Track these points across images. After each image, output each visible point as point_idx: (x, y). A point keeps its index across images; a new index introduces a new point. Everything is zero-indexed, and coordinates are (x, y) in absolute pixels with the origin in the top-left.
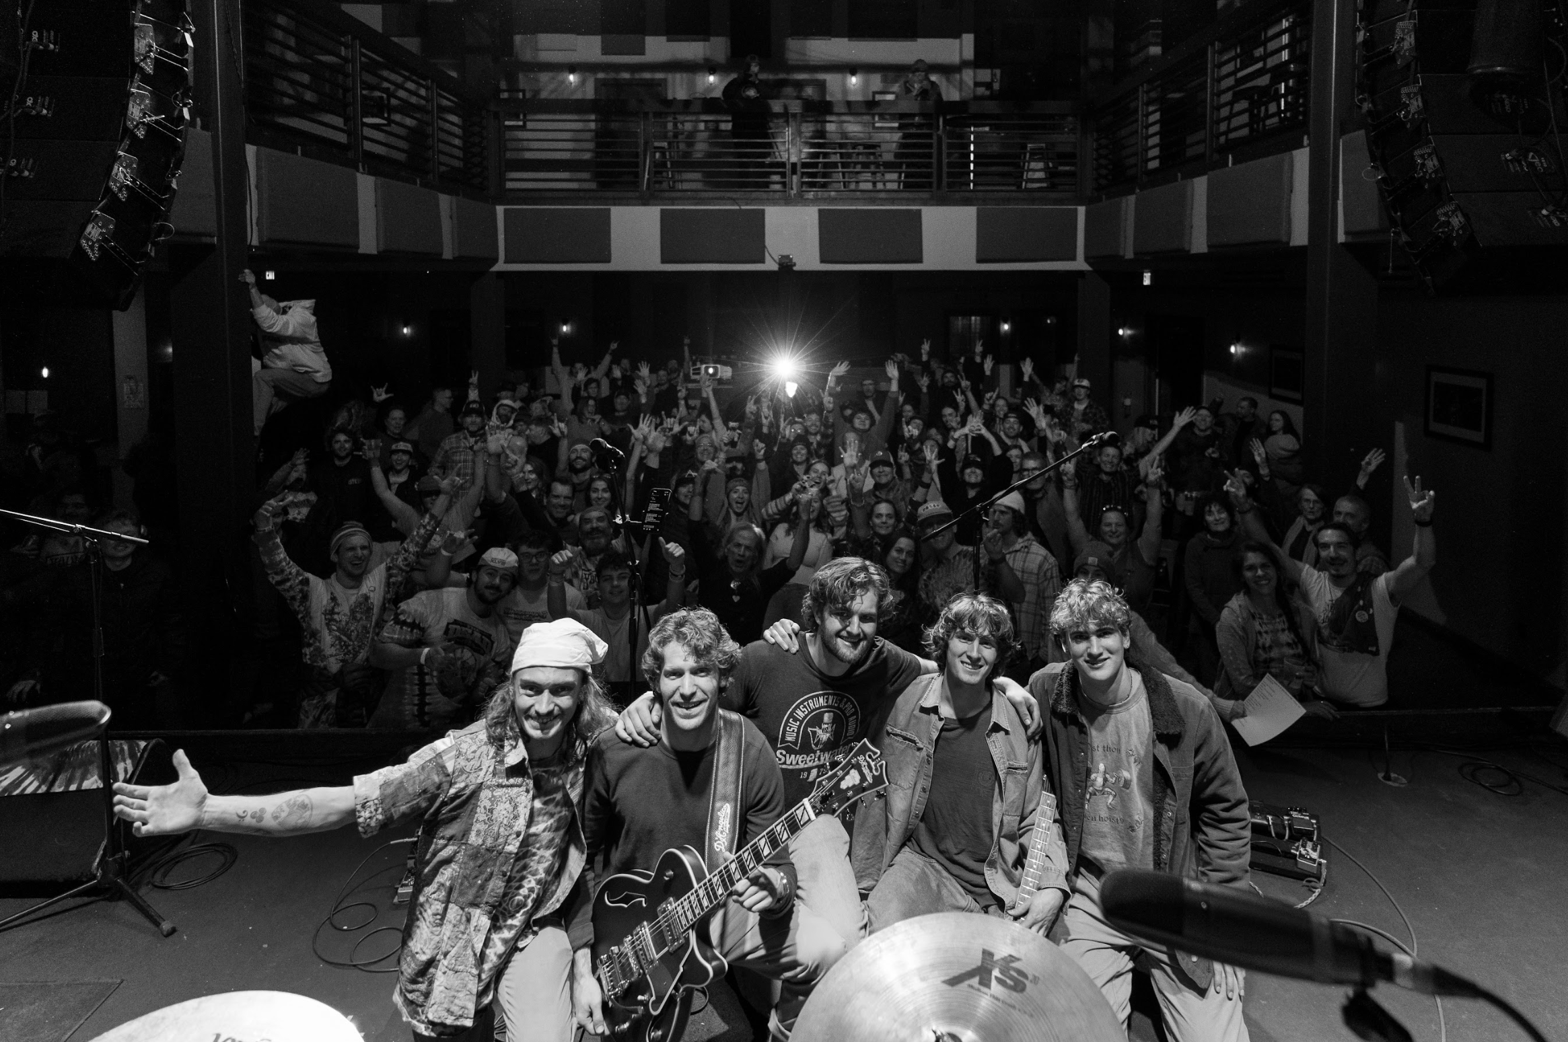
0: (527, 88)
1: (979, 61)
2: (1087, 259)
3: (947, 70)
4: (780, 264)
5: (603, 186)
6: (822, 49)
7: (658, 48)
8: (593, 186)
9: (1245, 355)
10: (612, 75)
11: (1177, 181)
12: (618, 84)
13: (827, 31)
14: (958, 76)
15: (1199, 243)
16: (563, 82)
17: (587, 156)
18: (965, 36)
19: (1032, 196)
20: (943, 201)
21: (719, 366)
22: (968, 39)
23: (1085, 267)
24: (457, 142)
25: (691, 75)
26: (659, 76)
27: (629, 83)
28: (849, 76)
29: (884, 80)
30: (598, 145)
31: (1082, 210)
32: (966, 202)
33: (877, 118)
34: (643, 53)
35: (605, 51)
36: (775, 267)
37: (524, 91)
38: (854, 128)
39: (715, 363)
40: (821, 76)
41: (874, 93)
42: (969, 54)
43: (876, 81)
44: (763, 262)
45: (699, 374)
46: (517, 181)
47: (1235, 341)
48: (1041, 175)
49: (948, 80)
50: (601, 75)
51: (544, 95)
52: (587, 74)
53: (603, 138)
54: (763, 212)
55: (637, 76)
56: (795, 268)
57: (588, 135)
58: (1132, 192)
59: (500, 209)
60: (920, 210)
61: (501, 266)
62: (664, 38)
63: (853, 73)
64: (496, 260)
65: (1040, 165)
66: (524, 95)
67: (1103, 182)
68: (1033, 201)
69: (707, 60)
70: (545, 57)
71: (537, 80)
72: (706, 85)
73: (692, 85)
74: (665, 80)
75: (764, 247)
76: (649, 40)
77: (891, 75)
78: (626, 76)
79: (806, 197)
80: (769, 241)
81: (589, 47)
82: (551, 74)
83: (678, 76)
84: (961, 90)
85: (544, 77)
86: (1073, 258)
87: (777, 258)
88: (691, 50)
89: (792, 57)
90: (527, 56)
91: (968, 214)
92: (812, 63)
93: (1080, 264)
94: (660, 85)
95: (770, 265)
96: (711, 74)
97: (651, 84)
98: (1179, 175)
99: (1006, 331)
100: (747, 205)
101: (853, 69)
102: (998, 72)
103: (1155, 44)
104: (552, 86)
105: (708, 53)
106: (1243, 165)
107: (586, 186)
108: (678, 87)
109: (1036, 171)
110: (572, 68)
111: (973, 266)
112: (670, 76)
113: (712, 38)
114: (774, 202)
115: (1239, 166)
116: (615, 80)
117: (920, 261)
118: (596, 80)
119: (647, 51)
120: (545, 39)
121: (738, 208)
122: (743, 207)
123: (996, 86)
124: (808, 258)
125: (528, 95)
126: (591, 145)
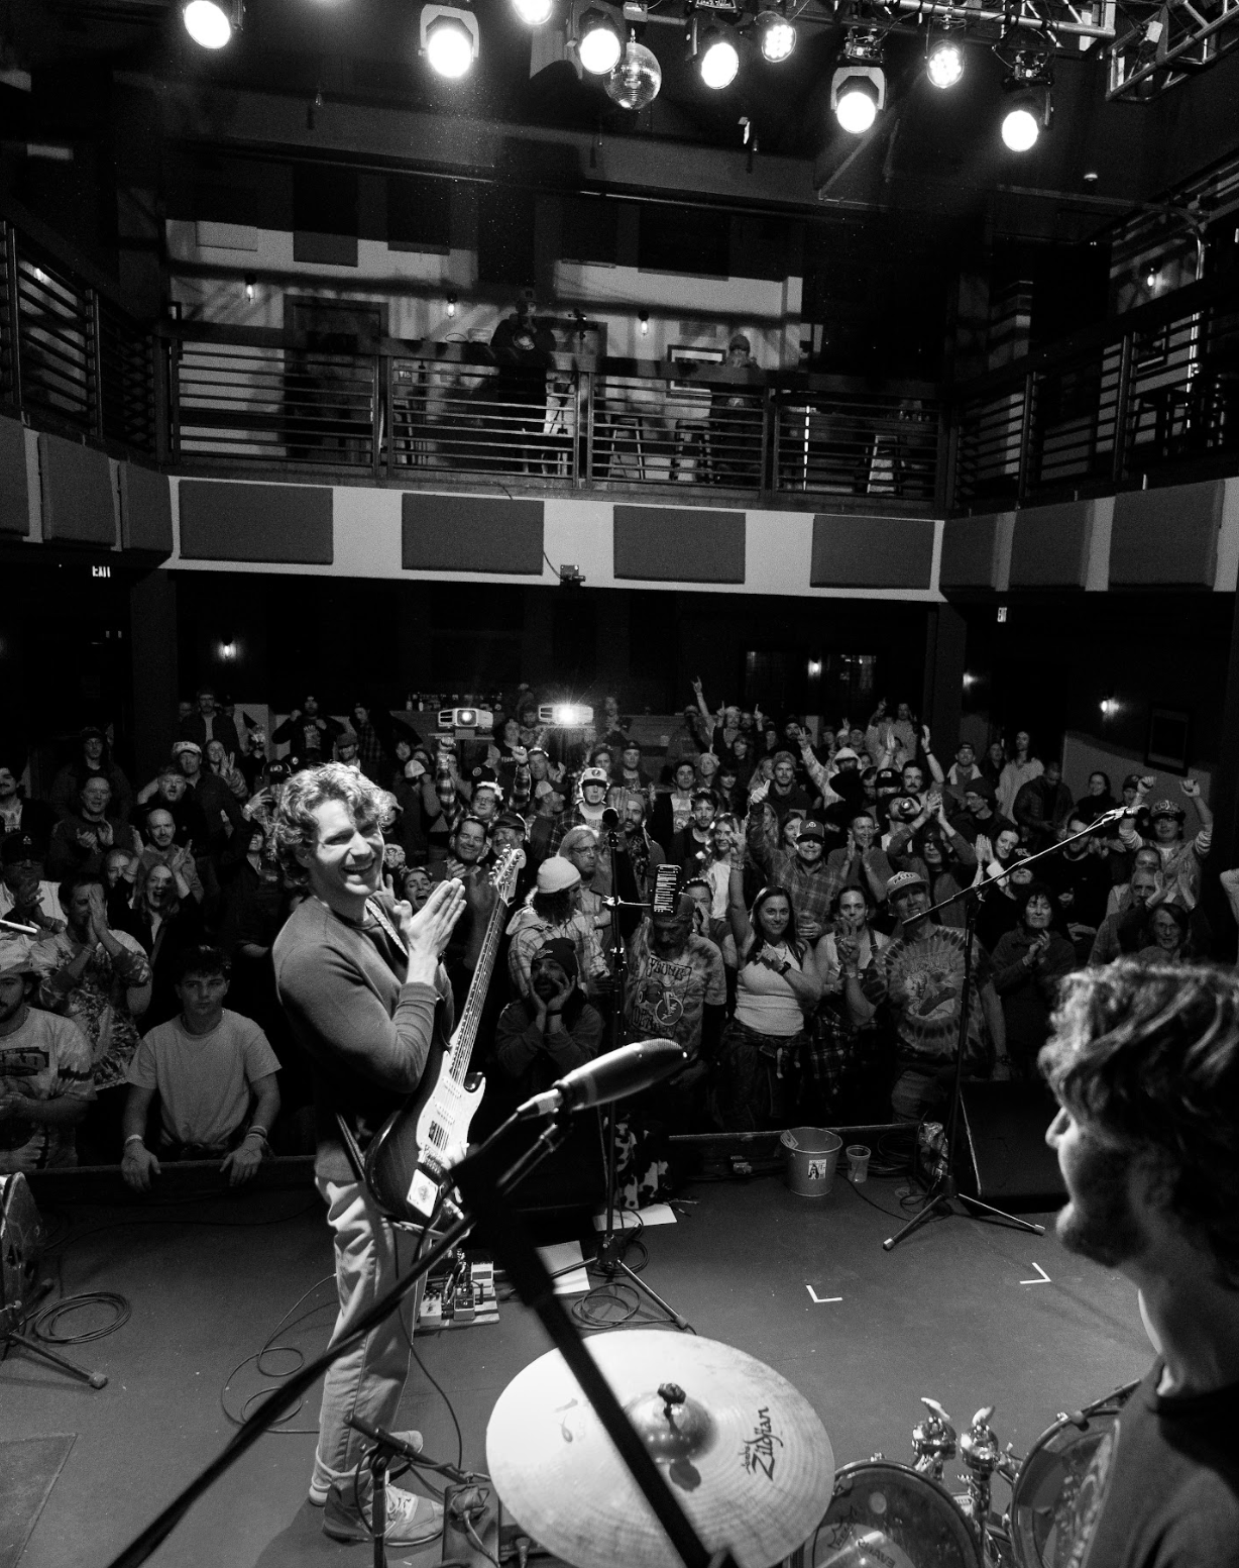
0: (183, 301)
1: (808, 315)
2: (942, 588)
3: (764, 323)
4: (561, 578)
5: (296, 454)
6: (603, 280)
7: (375, 258)
8: (281, 452)
9: (1118, 714)
10: (309, 292)
11: (1073, 500)
12: (317, 305)
13: (609, 255)
14: (778, 333)
15: (1097, 578)
16: (237, 296)
17: (272, 408)
18: (791, 280)
19: (879, 503)
20: (772, 504)
21: (476, 710)
22: (795, 284)
23: (940, 598)
24: (77, 373)
25: (422, 301)
26: (377, 298)
27: (333, 306)
28: (638, 321)
29: (684, 331)
30: (288, 396)
31: (940, 525)
32: (801, 506)
33: (672, 383)
34: (354, 264)
35: (299, 257)
36: (556, 581)
37: (178, 305)
38: (643, 393)
39: (472, 706)
40: (599, 318)
41: (671, 347)
42: (795, 304)
43: (673, 330)
44: (540, 573)
45: (450, 720)
46: (195, 439)
47: (1107, 696)
48: (888, 476)
49: (766, 337)
50: (293, 291)
51: (208, 313)
52: (273, 287)
53: (295, 383)
54: (541, 505)
55: (345, 296)
56: (583, 584)
57: (273, 381)
58: (1011, 509)
59: (174, 481)
60: (744, 515)
61: (174, 563)
62: (385, 245)
63: (644, 318)
64: (167, 555)
65: (888, 463)
66: (179, 312)
67: (968, 491)
68: (881, 511)
69: (444, 281)
70: (210, 256)
71: (199, 291)
72: (444, 317)
73: (423, 317)
74: (386, 305)
75: (542, 553)
76: (364, 246)
77: (693, 324)
78: (329, 294)
79: (598, 488)
80: (550, 545)
81: (274, 248)
82: (219, 283)
83: (404, 301)
84: (782, 352)
85: (208, 286)
86: (926, 586)
87: (559, 570)
88: (423, 265)
89: (562, 288)
90: (182, 251)
91: (803, 522)
92: (589, 298)
93: (933, 594)
94: (378, 312)
95: (550, 578)
96: (450, 302)
97: (363, 308)
98: (1076, 493)
99: (816, 676)
100: (520, 494)
101: (644, 311)
102: (819, 329)
103: (1025, 313)
104: (220, 301)
105: (447, 274)
106: (1163, 491)
107: (271, 451)
108: (405, 318)
109: (881, 471)
110: (251, 276)
111: (806, 590)
112: (392, 301)
113: (452, 251)
114: (556, 493)
115: (1155, 491)
116: (315, 299)
117: (741, 581)
118: (286, 297)
119: (360, 261)
120: (210, 230)
121: (508, 497)
122: (514, 498)
123: (817, 348)
124: (599, 572)
125: (185, 312)
126: (277, 395)
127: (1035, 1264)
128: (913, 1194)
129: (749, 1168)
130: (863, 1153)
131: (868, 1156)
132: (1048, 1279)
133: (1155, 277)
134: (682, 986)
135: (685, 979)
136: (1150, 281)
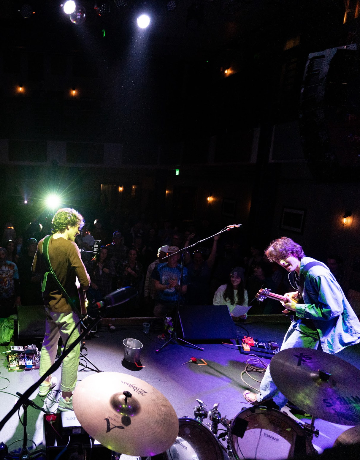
4: (52, 163)
23: (160, 167)
28: (72, 90)
44: (46, 162)
47: (209, 196)
54: (46, 143)
60: (103, 144)
63: (74, 89)
75: (46, 156)
86: (156, 164)
87: (51, 161)
95: (49, 163)
100: (41, 140)
121: (37, 141)
122: (39, 141)
127: (202, 359)
128: (163, 337)
129: (115, 328)
130: (147, 325)
131: (149, 326)
132: (206, 364)
133: (228, 70)
134: (8, 276)
135: (9, 274)
136: (226, 72)
